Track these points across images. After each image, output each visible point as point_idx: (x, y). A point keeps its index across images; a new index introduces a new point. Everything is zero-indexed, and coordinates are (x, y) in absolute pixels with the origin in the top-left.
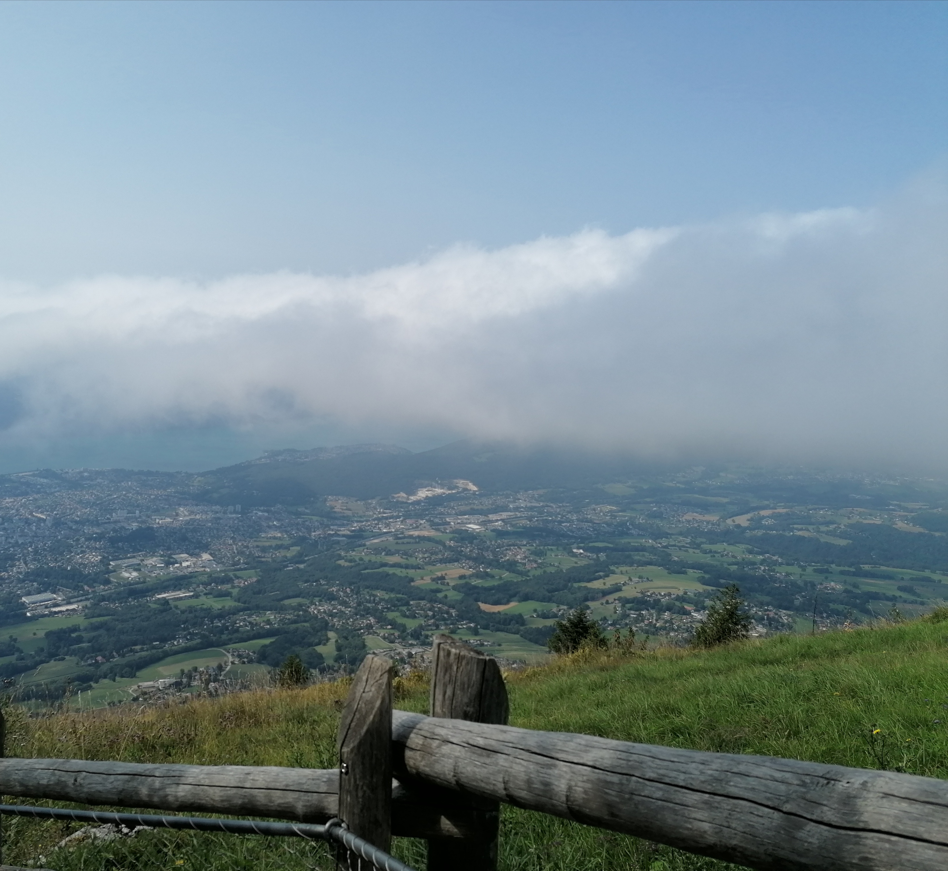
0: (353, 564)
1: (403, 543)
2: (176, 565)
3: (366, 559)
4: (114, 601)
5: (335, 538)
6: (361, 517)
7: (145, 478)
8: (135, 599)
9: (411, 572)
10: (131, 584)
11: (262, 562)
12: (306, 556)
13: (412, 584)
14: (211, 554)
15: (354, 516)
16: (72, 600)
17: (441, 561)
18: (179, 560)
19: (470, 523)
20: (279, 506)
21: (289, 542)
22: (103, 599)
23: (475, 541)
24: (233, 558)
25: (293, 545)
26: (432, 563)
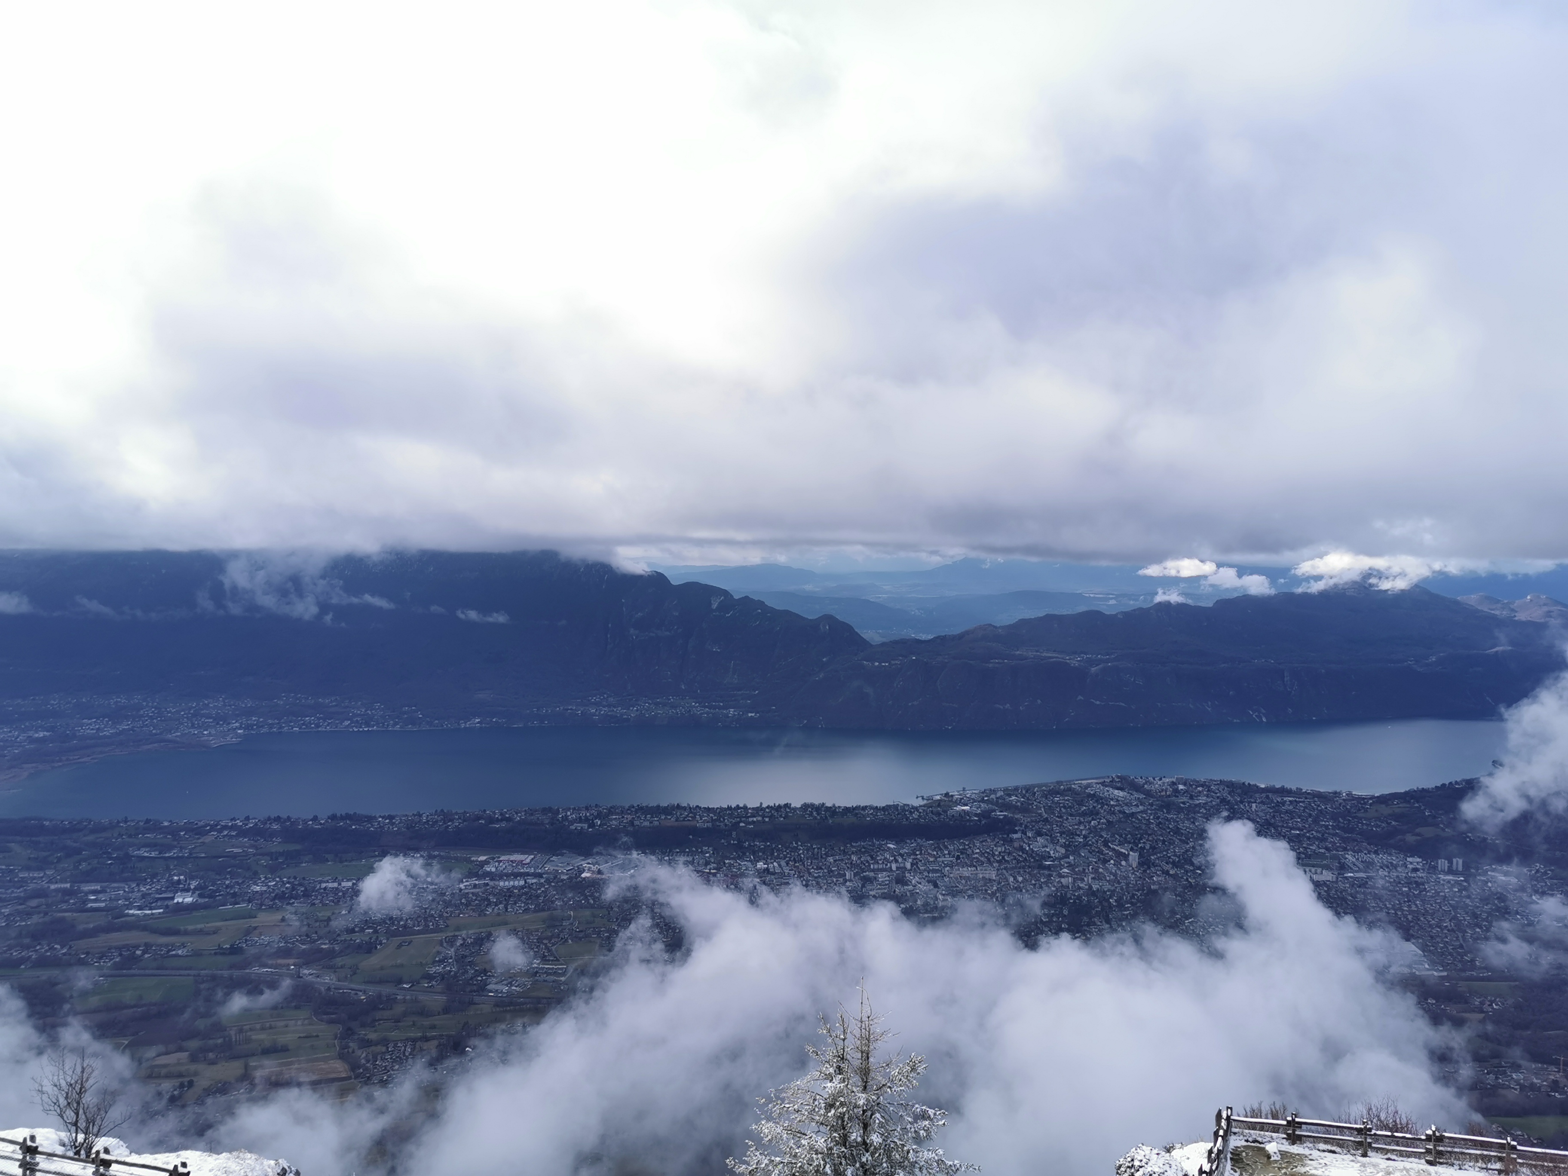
24: (1461, 956)
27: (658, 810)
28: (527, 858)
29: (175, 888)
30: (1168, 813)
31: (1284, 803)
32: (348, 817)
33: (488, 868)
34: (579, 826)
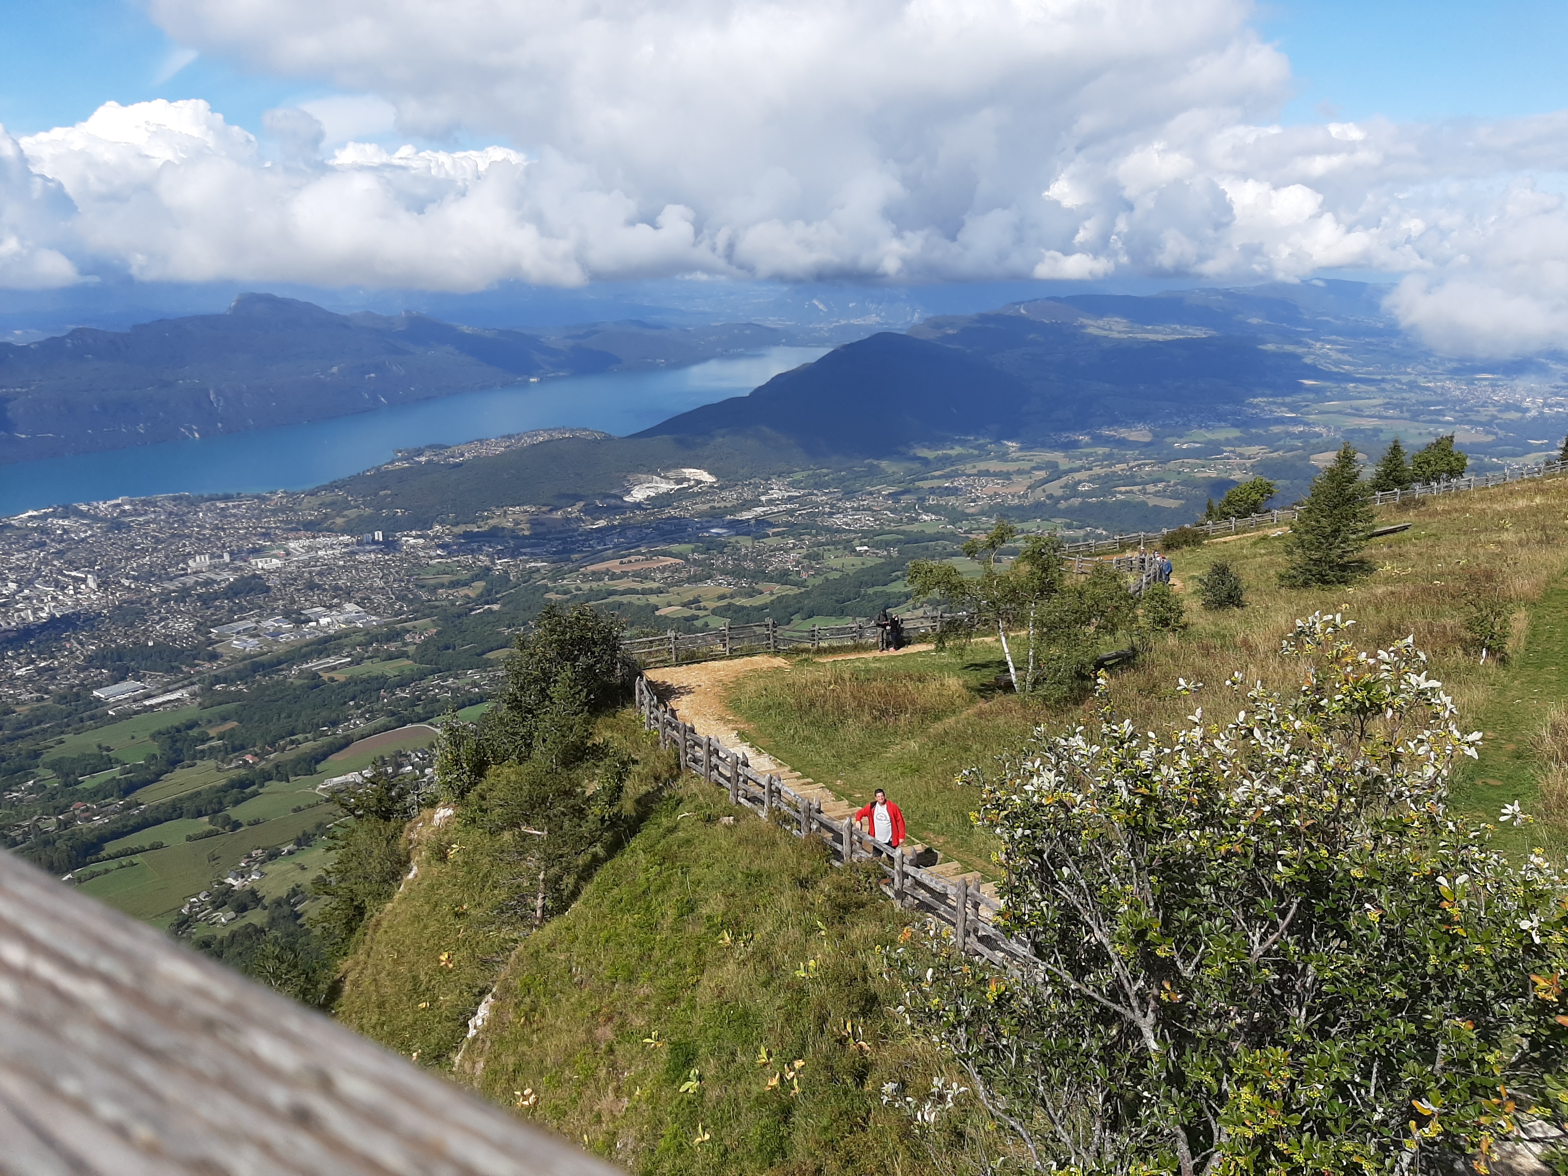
0: (568, 596)
1: (630, 562)
2: (311, 624)
3: (586, 587)
4: (233, 682)
5: (533, 564)
6: (560, 532)
7: (223, 505)
8: (265, 676)
9: (653, 599)
10: (251, 657)
11: (437, 607)
12: (497, 593)
13: (657, 613)
14: (358, 604)
15: (550, 532)
16: (170, 688)
17: (689, 580)
18: (313, 617)
19: (713, 527)
20: (438, 527)
21: (468, 577)
22: (217, 680)
23: (725, 550)
24: (392, 605)
25: (476, 578)
26: (679, 583)
30: (120, 532)
31: (228, 508)
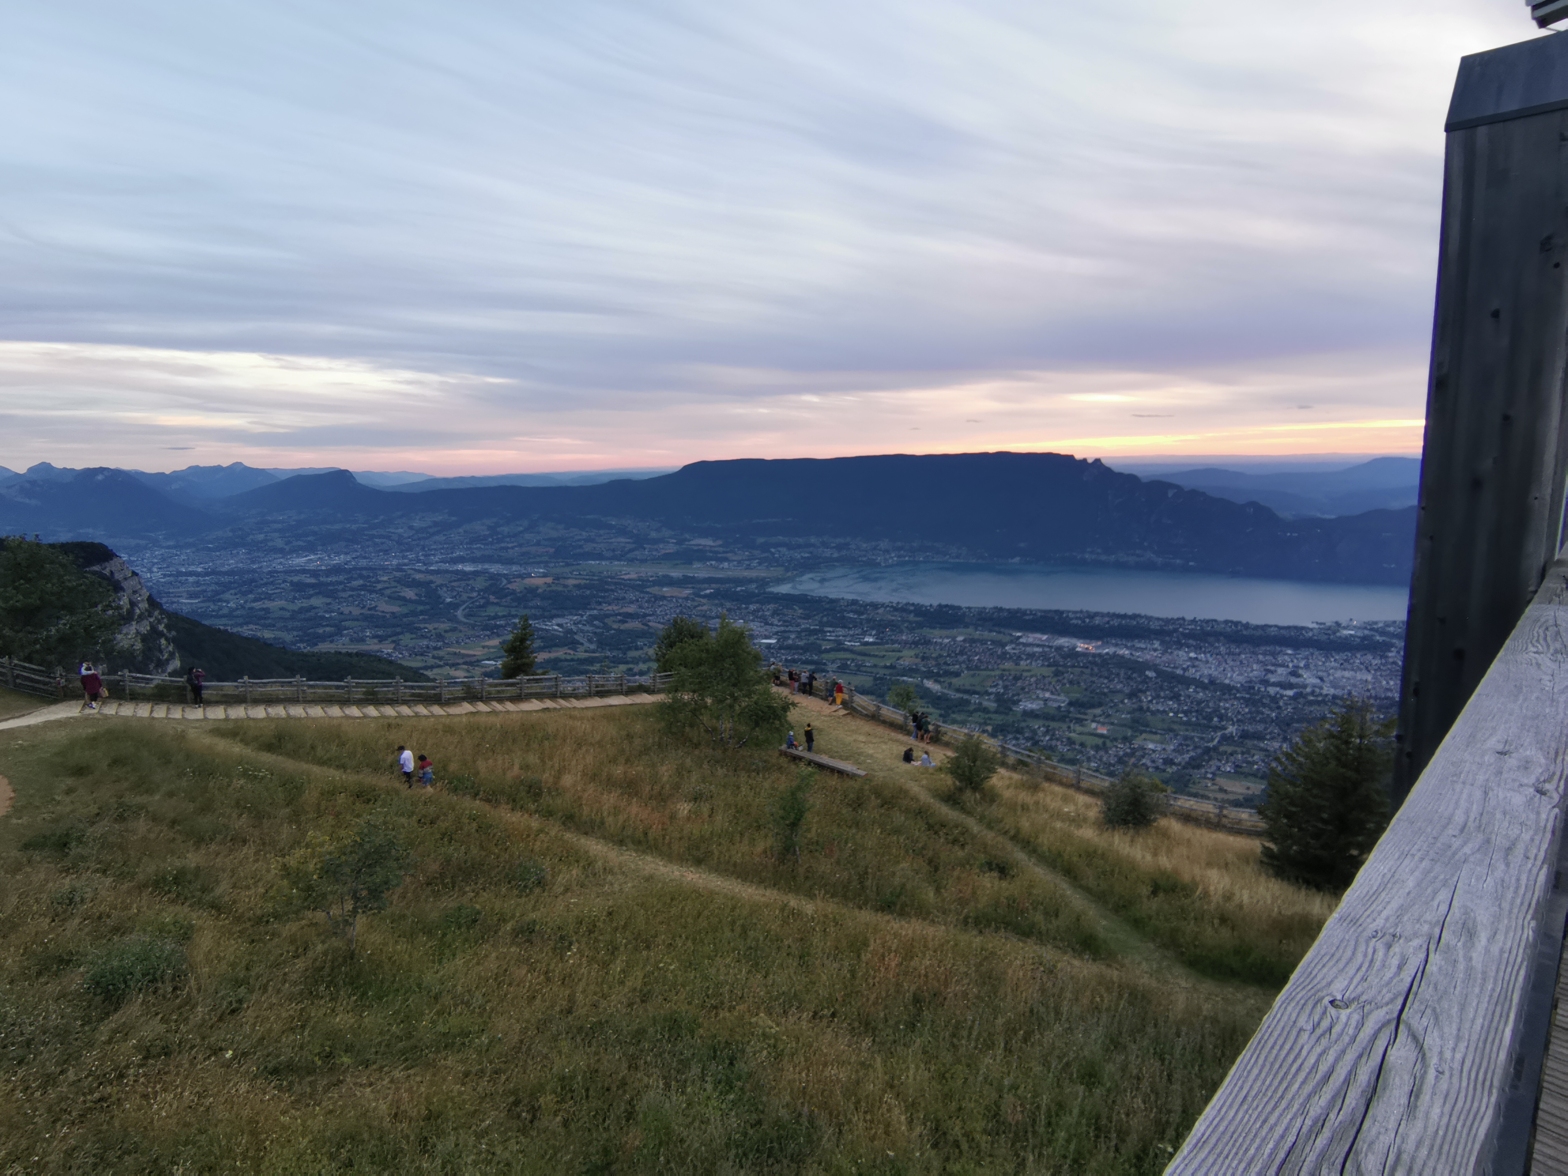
27: (1124, 616)
28: (1045, 637)
29: (864, 633)
32: (947, 606)
33: (1021, 640)
34: (1075, 622)
